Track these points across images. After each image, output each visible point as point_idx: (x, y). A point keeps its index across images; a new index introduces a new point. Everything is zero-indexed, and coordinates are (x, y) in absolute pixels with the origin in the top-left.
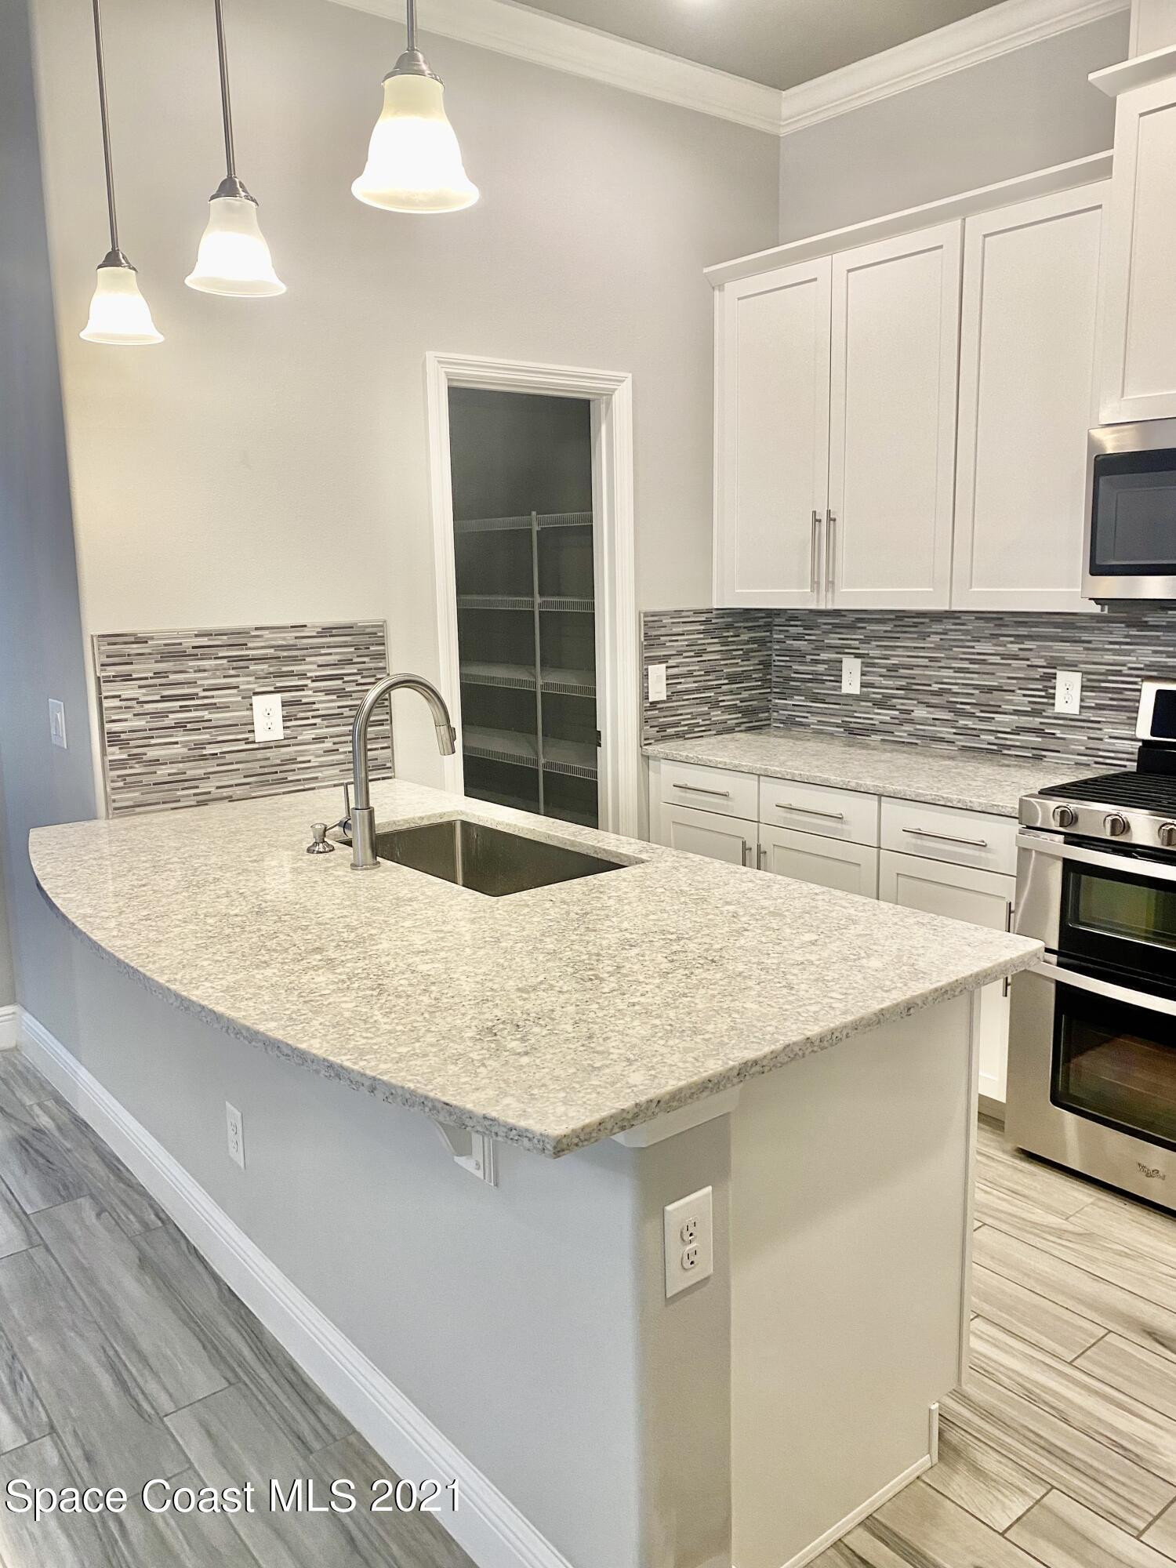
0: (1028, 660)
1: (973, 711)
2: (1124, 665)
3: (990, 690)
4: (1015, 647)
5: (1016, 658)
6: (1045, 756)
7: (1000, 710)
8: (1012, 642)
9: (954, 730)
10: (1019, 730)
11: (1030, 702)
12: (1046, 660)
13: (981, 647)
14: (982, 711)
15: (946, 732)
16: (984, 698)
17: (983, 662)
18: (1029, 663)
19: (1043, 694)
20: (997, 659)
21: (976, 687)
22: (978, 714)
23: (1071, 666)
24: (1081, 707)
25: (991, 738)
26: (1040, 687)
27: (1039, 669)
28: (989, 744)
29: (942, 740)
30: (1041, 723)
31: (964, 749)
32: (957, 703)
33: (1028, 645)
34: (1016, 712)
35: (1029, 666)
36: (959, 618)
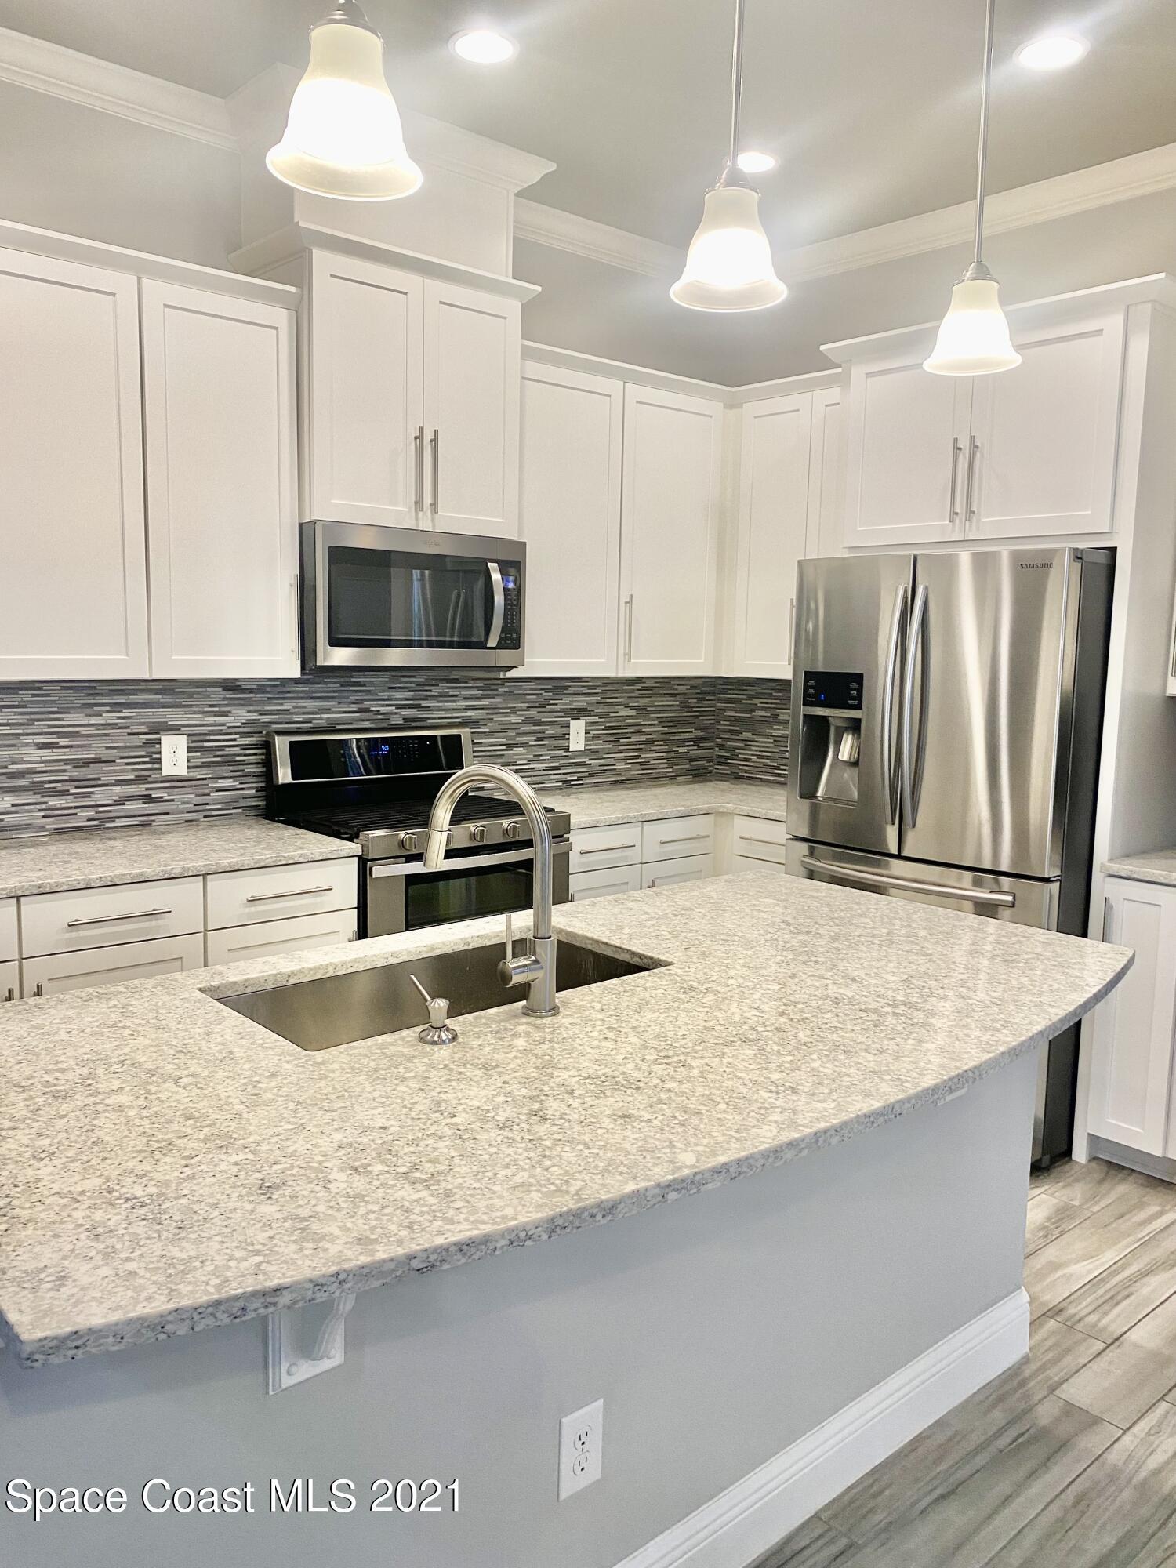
0: (128, 727)
1: (67, 788)
2: (223, 725)
3: (87, 763)
4: (111, 717)
5: (113, 726)
6: (154, 821)
7: (99, 782)
8: (108, 712)
9: (42, 813)
10: (120, 802)
11: (134, 770)
12: (148, 727)
13: (70, 719)
14: (77, 787)
15: (31, 816)
16: (76, 773)
17: (76, 735)
18: (129, 731)
19: (147, 760)
20: (91, 731)
21: (66, 762)
22: (72, 791)
23: (175, 730)
24: (189, 767)
25: (91, 813)
26: (143, 753)
27: (141, 736)
28: (89, 820)
29: (27, 827)
30: (147, 789)
31: (58, 831)
32: (45, 782)
33: (127, 712)
34: (119, 783)
35: (129, 734)
36: (40, 689)
